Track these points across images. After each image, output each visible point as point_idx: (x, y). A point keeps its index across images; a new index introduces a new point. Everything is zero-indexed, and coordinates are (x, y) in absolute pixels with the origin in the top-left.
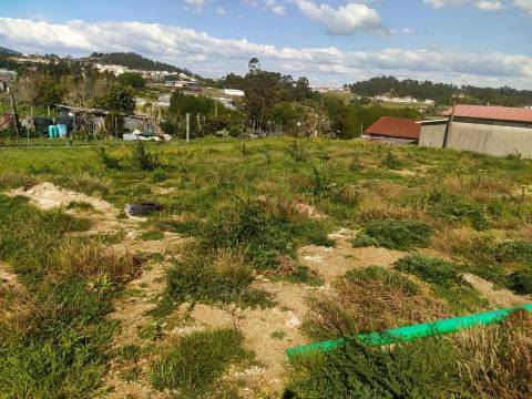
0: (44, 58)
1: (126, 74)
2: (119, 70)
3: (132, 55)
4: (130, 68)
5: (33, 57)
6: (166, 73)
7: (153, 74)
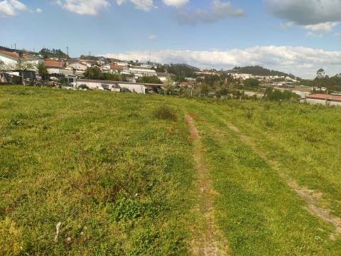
0: (209, 71)
1: (250, 79)
2: (247, 76)
3: (257, 67)
4: (254, 75)
5: (205, 71)
6: (277, 77)
7: (267, 77)
